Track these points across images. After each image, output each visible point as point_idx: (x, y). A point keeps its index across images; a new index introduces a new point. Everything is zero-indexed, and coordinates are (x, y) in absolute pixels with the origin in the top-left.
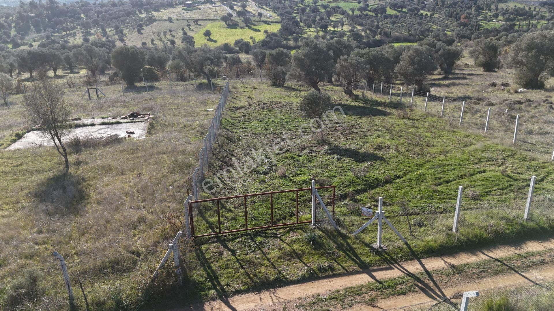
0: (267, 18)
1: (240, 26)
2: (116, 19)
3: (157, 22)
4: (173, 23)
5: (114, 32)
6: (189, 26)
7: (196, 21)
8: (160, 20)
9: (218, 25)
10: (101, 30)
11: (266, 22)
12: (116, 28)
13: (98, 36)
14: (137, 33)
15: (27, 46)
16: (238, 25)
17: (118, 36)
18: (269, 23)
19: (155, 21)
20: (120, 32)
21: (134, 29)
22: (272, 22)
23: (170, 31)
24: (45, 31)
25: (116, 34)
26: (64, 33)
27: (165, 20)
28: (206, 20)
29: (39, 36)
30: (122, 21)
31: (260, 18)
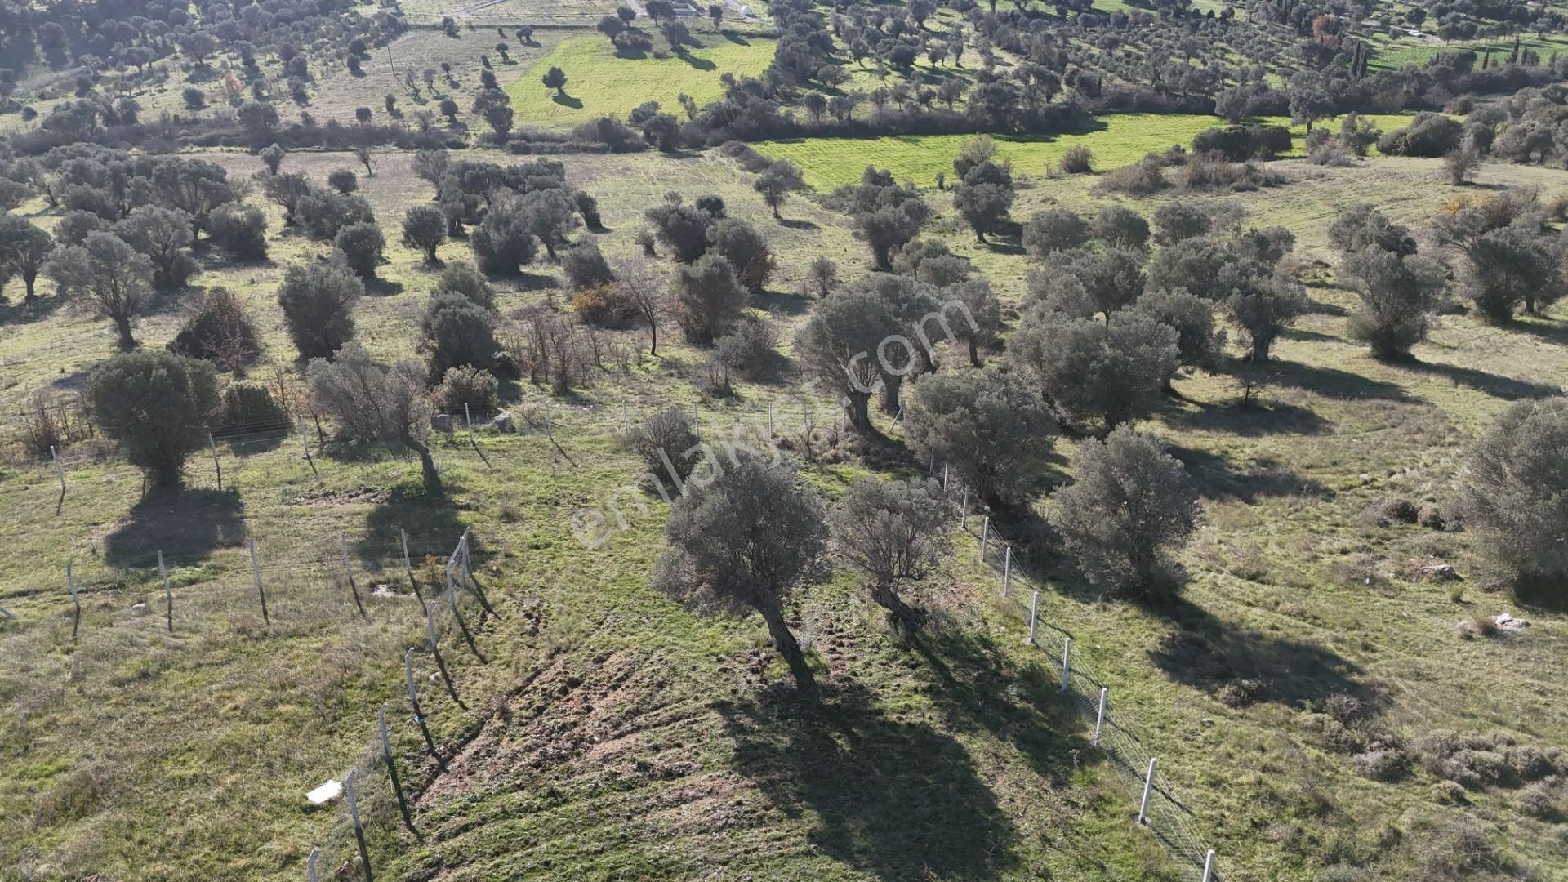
0: (739, 20)
1: (655, 48)
2: (288, 21)
3: (410, 34)
4: (458, 37)
5: (279, 67)
6: (502, 48)
7: (525, 33)
8: (419, 27)
9: (589, 47)
10: (240, 62)
11: (733, 36)
12: (287, 54)
13: (230, 83)
14: (347, 70)
15: (19, 116)
16: (648, 47)
17: (290, 84)
18: (743, 38)
19: (405, 28)
20: (298, 71)
21: (339, 56)
22: (751, 35)
23: (446, 68)
24: (78, 64)
25: (285, 76)
26: (132, 69)
27: (435, 27)
28: (555, 28)
29: (57, 79)
30: (307, 30)
31: (717, 24)
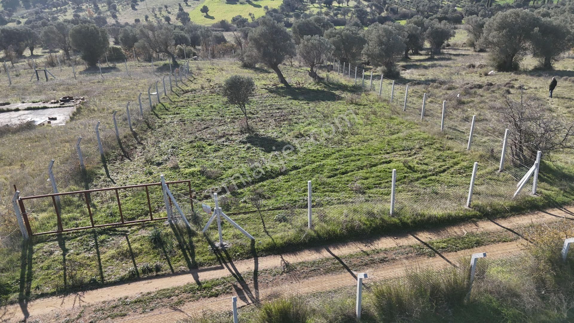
1: (240, 1)
5: (107, 8)
6: (186, 1)
10: (93, 6)
12: (109, 3)
13: (89, 12)
14: (131, 8)
15: (15, 23)
17: (111, 12)
20: (113, 8)
21: (128, 4)
23: (166, 7)
24: (35, 7)
26: (54, 9)
29: (28, 12)
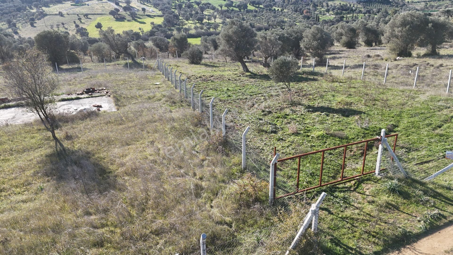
0: (150, 12)
1: (127, 19)
2: (7, 13)
3: (48, 17)
4: (64, 17)
5: (7, 26)
6: (80, 19)
7: (86, 15)
8: (51, 15)
9: (107, 19)
11: (149, 16)
12: (9, 22)
14: (30, 26)
16: (125, 19)
17: (12, 29)
18: (152, 17)
19: (46, 15)
20: (12, 25)
21: (26, 23)
22: (155, 16)
23: (63, 24)
25: (9, 28)
27: (56, 15)
28: (95, 14)
30: (14, 16)
31: (144, 13)
